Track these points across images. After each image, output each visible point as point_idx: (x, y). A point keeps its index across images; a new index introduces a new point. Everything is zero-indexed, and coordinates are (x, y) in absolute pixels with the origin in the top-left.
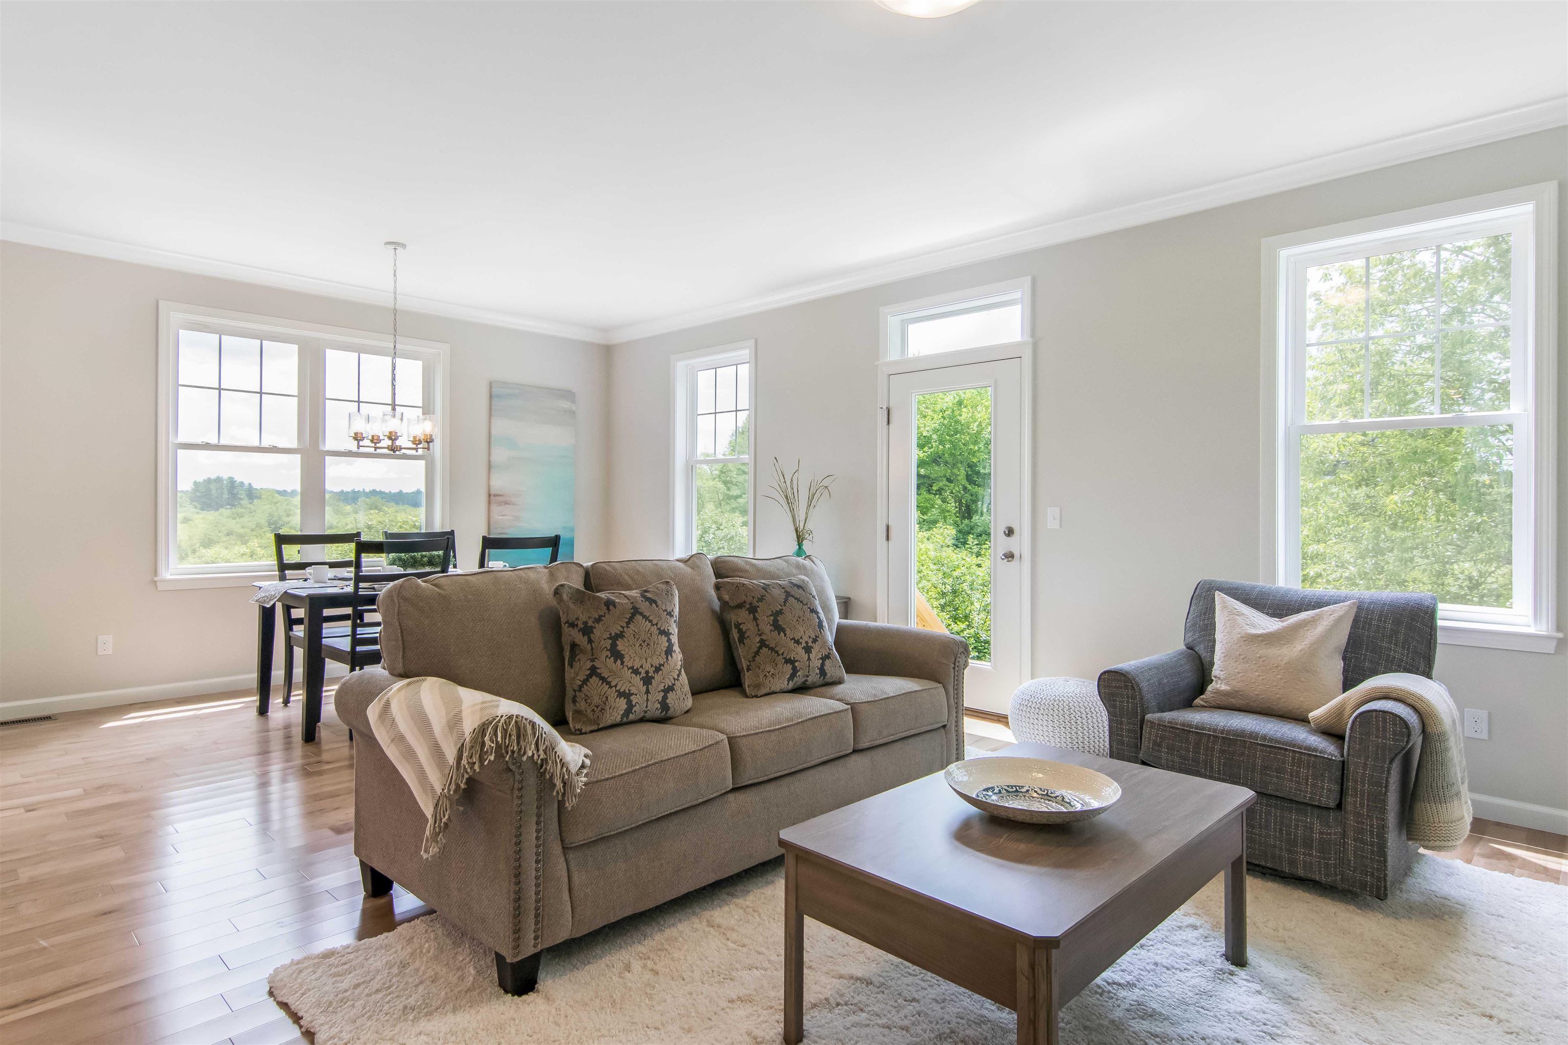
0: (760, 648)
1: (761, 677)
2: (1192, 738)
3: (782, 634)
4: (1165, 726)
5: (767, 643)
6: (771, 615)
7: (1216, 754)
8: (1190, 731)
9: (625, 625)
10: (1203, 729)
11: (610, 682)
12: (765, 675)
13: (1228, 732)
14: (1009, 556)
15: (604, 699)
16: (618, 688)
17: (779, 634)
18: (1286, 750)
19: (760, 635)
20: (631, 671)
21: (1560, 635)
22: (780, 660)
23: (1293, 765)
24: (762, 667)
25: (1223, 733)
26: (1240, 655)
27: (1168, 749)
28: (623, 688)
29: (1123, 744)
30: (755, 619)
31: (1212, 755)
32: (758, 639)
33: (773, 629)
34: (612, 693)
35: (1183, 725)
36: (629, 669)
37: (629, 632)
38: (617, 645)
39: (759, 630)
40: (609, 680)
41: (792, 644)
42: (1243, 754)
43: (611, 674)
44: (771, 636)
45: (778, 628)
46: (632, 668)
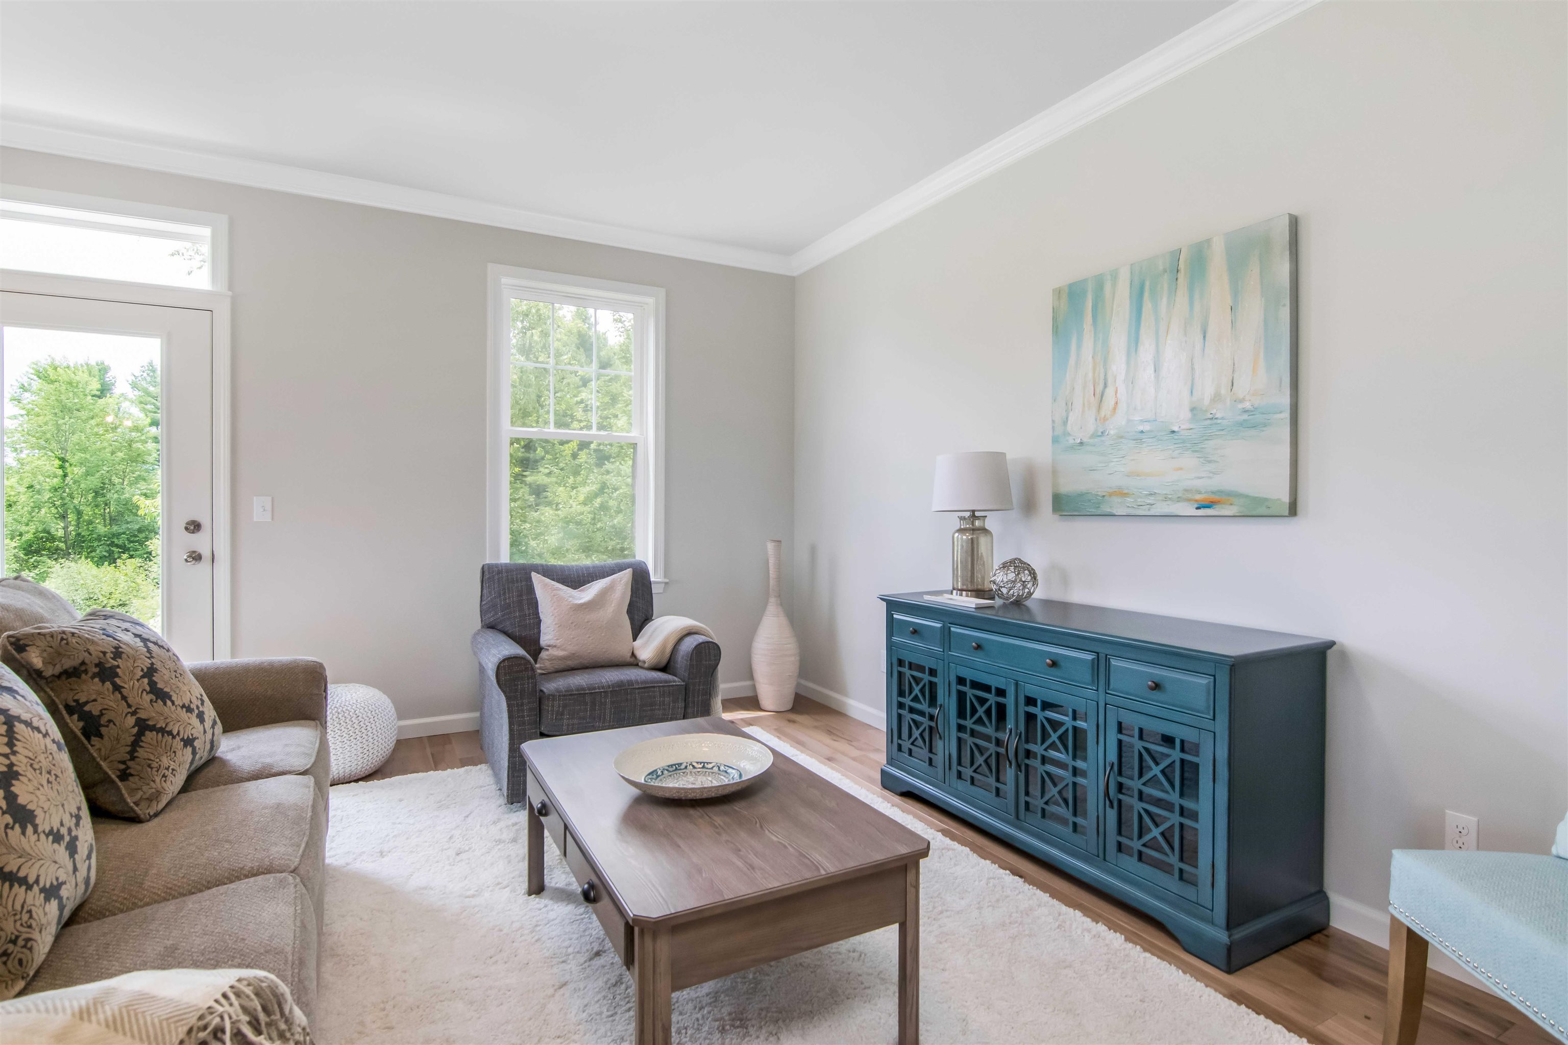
0: (140, 734)
1: (158, 779)
2: (588, 699)
3: (169, 703)
4: (564, 696)
5: (150, 723)
6: (142, 677)
7: (608, 706)
8: (585, 694)
9: (7, 750)
10: (595, 688)
11: (26, 877)
12: (164, 776)
13: (613, 686)
14: (196, 557)
15: (25, 917)
16: (41, 885)
17: (165, 704)
18: (654, 687)
19: (134, 713)
20: (51, 838)
21: (667, 580)
22: (178, 744)
23: (660, 697)
24: (154, 765)
25: (609, 687)
26: (572, 623)
27: (569, 715)
28: (47, 880)
29: (524, 723)
30: (117, 688)
31: (605, 709)
32: (131, 720)
33: (154, 698)
34: (35, 897)
35: (578, 690)
36: (47, 836)
37: (21, 762)
38: (15, 796)
39: (129, 706)
40: (22, 874)
41: (183, 714)
42: (627, 700)
43: (23, 860)
44: (150, 710)
45: (161, 695)
46: (51, 832)
